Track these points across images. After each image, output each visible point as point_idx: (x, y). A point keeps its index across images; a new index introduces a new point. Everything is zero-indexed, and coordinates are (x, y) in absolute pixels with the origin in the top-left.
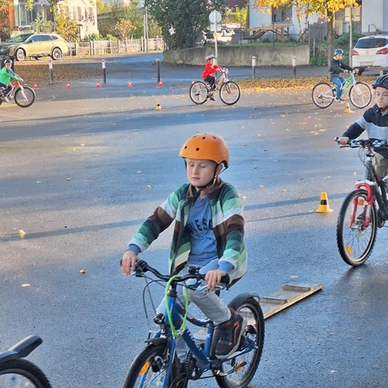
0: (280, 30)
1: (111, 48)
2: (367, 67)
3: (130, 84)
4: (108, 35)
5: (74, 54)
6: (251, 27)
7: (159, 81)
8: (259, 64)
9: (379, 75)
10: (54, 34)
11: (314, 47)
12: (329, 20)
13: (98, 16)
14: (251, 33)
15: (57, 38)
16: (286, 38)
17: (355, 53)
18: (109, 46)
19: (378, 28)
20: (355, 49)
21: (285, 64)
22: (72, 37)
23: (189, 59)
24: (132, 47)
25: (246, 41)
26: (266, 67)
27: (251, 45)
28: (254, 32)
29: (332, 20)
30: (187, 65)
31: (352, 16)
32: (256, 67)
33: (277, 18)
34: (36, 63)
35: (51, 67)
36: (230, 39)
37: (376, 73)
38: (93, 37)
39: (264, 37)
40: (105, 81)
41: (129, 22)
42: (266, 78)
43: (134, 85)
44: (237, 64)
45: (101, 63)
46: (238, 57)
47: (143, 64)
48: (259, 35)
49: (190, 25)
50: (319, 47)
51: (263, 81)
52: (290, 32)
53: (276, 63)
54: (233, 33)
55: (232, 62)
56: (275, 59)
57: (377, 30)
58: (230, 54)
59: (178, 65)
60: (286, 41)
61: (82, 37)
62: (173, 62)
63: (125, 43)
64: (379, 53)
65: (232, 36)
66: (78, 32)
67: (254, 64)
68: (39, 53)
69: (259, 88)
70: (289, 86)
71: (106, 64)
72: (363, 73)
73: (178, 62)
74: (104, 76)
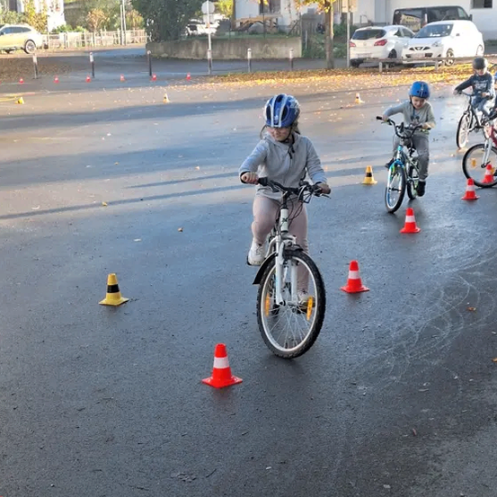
0: (268, 21)
1: (85, 40)
2: (365, 59)
3: (122, 77)
4: (78, 27)
5: (46, 47)
6: (237, 19)
7: (151, 74)
8: (254, 57)
9: (377, 67)
10: (26, 26)
11: (306, 39)
12: (327, 11)
13: (65, 5)
14: (238, 25)
15: (29, 30)
16: (274, 30)
17: (353, 45)
18: (83, 38)
19: (370, 19)
20: (352, 40)
21: (277, 57)
22: (41, 28)
23: (174, 52)
24: (106, 40)
25: (233, 33)
26: (257, 60)
27: (240, 37)
28: (241, 23)
29: (330, 10)
30: (173, 59)
31: (349, 7)
32: (251, 60)
33: (265, 8)
34: (9, 56)
35: (35, 60)
36: (214, 31)
37: (374, 65)
38: (62, 30)
39: (251, 29)
40: (93, 75)
41: (101, 12)
42: (263, 70)
43: (126, 79)
44: (225, 57)
45: (89, 57)
46: (227, 50)
47: (124, 57)
48: (247, 27)
49: (174, 16)
50: (311, 39)
51: (259, 72)
52: (279, 24)
53: (268, 56)
54: (216, 25)
55: (221, 55)
56: (266, 51)
57: (369, 21)
58: (218, 46)
59: (163, 58)
60: (275, 34)
61: (50, 30)
62: (157, 55)
63: (100, 35)
64: (377, 44)
65: (218, 28)
66: (46, 23)
67: (249, 56)
68: (12, 46)
69: (259, 81)
70: (289, 78)
71: (94, 57)
72: (361, 65)
73: (163, 56)
74: (91, 70)
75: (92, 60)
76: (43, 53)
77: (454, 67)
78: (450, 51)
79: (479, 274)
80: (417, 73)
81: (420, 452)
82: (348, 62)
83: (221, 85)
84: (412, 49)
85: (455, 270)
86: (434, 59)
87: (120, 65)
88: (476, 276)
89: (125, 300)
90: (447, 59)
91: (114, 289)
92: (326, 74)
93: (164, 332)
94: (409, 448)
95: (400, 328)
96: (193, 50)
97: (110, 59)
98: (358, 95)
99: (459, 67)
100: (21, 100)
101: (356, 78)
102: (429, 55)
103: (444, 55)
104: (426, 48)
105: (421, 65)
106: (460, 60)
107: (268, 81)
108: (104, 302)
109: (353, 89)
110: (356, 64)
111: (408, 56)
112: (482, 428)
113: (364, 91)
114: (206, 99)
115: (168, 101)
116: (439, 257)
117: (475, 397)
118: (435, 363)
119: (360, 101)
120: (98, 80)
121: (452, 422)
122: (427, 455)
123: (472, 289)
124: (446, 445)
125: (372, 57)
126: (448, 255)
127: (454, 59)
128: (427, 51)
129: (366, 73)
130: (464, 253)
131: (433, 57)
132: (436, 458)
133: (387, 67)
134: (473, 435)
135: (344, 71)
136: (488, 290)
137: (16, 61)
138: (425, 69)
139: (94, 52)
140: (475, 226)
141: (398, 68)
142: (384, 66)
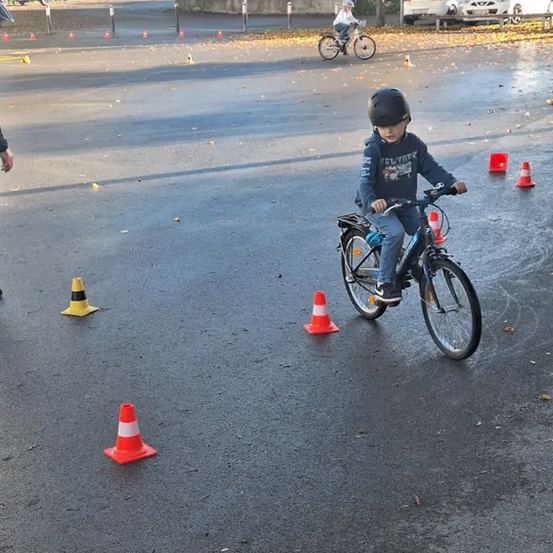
2: (420, 15)
3: (145, 34)
7: (178, 31)
8: (296, 11)
9: (434, 24)
21: (323, 11)
23: (207, 5)
26: (298, 16)
30: (205, 13)
32: (292, 15)
34: (23, 8)
35: (48, 13)
37: (430, 22)
40: (114, 30)
42: (303, 28)
43: (149, 36)
44: (265, 11)
45: (109, 10)
46: (266, 4)
47: (152, 10)
51: (300, 30)
53: (312, 11)
56: (311, 5)
59: (194, 12)
62: (188, 9)
67: (289, 11)
69: (298, 39)
71: (115, 10)
72: (416, 23)
73: (195, 9)
74: (111, 25)
75: (112, 13)
76: (61, 5)
77: (521, 26)
78: (518, 7)
79: (523, 282)
80: (479, 32)
81: (421, 530)
82: (401, 18)
83: (255, 43)
84: (474, 4)
85: (495, 276)
86: (499, 16)
87: (147, 19)
88: (520, 286)
89: (92, 309)
90: (514, 16)
91: (80, 296)
92: (376, 32)
93: (131, 352)
94: (407, 524)
95: (418, 354)
96: (229, 3)
97: (136, 12)
98: (408, 57)
99: (528, 26)
100: (27, 59)
101: (409, 37)
102: (493, 12)
103: (511, 12)
104: (491, 3)
105: (484, 23)
106: (528, 17)
107: (309, 40)
108: (68, 311)
109: (404, 50)
110: (411, 20)
111: (470, 12)
112: (503, 497)
113: (415, 53)
114: (236, 60)
115: (192, 62)
116: (477, 260)
117: (500, 452)
118: (455, 403)
119: (410, 64)
120: (118, 37)
121: (467, 487)
122: (429, 535)
123: (512, 303)
124: (455, 521)
125: (429, 12)
126: (490, 257)
127: (521, 17)
128: (491, 7)
129: (420, 31)
130: (508, 255)
131: (498, 13)
132: (441, 541)
133: (445, 25)
134: (491, 507)
135: (396, 28)
136: (531, 305)
137: (31, 13)
138: (489, 27)
139: (115, 4)
140: (525, 221)
141: (456, 26)
142: (441, 24)
